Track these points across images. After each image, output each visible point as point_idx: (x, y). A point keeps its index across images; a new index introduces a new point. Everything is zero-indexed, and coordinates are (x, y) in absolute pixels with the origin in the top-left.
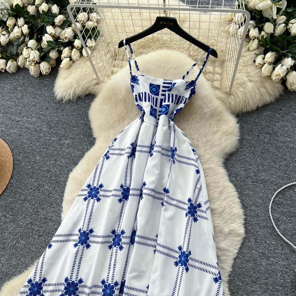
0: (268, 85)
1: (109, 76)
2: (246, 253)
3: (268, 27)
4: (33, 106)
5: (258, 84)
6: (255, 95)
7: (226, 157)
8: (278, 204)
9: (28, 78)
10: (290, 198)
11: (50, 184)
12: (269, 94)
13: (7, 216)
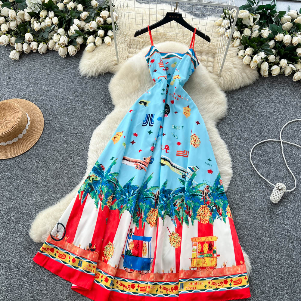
0: (248, 71)
1: (125, 59)
2: (233, 188)
3: (247, 32)
4: (61, 79)
5: (241, 70)
6: (238, 77)
7: (218, 121)
8: (256, 155)
9: (56, 58)
10: (265, 150)
11: (76, 139)
12: (249, 78)
13: (40, 162)
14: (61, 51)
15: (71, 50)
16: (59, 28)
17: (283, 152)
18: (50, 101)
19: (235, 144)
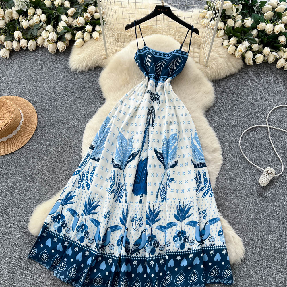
0: (233, 60)
1: (114, 53)
2: (224, 174)
3: (230, 22)
4: (52, 75)
5: (226, 59)
6: (224, 66)
7: (206, 110)
8: (245, 141)
9: (45, 55)
10: (253, 136)
11: (70, 133)
12: (234, 67)
13: (35, 157)
14: (51, 48)
15: (61, 46)
16: (47, 25)
17: (270, 137)
18: (42, 97)
19: (224, 131)
